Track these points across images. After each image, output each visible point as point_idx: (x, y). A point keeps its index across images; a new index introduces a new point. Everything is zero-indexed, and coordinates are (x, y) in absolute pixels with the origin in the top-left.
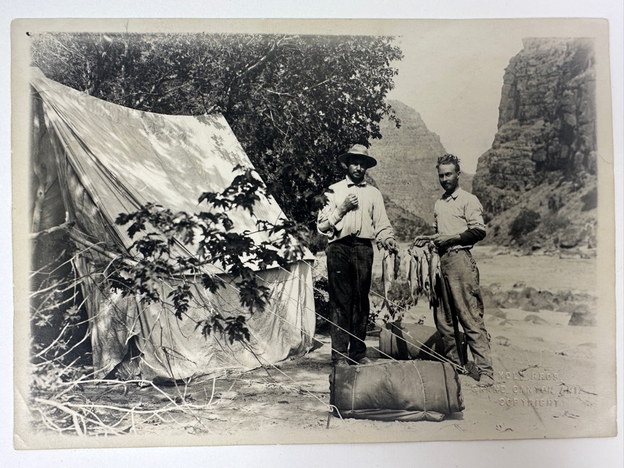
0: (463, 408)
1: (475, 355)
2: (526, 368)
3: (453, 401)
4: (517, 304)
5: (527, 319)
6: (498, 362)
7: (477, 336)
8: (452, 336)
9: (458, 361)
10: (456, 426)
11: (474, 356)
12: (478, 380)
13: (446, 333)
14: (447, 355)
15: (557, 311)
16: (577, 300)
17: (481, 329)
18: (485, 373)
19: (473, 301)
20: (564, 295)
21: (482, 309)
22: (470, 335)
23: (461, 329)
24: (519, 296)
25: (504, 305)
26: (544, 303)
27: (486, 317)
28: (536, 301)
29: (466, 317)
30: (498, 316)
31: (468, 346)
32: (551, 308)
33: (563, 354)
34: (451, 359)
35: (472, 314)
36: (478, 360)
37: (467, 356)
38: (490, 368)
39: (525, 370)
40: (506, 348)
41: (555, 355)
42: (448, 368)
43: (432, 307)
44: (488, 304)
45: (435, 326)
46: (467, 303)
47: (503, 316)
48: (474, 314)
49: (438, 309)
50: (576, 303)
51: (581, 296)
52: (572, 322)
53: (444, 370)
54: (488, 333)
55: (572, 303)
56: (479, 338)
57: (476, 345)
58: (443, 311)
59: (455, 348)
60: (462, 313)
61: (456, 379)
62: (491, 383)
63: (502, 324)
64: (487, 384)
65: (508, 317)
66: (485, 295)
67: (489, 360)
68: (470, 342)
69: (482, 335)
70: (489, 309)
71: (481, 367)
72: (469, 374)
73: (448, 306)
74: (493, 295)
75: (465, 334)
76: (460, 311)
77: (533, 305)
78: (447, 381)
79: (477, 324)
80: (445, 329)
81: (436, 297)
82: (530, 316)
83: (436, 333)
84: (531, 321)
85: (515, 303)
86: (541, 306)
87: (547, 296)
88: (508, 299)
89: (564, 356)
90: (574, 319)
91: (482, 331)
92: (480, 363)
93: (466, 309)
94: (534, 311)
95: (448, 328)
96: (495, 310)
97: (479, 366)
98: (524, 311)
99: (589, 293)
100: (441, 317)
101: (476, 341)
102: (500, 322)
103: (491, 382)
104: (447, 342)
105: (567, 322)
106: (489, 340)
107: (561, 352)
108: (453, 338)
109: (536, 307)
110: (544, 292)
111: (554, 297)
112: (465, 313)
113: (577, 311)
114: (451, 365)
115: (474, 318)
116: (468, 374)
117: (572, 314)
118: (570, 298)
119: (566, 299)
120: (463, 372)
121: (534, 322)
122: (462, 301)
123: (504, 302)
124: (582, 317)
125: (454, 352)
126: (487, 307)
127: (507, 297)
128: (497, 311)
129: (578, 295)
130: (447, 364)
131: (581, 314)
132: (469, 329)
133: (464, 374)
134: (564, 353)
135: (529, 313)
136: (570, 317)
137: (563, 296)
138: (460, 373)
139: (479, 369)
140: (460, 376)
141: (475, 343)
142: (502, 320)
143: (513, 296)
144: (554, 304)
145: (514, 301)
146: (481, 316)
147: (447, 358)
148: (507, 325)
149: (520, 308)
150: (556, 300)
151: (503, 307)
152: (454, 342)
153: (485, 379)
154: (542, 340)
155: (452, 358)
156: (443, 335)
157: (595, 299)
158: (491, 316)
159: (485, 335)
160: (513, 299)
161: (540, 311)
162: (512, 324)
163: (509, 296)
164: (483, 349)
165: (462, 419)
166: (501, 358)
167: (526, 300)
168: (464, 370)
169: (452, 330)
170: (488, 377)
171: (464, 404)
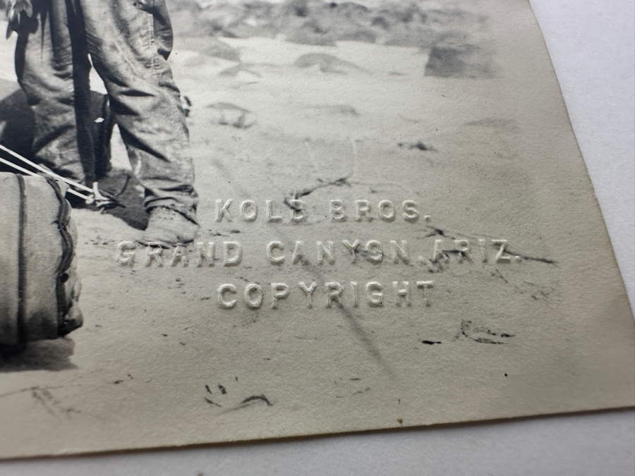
0: (75, 325)
1: (138, 152)
2: (308, 186)
3: (39, 298)
4: (271, 29)
5: (304, 63)
6: (213, 170)
7: (148, 102)
8: (64, 101)
9: (77, 169)
10: (38, 394)
11: (132, 156)
12: (143, 226)
13: (48, 96)
14: (42, 153)
15: (387, 44)
16: (436, 21)
17: (161, 85)
18: (168, 203)
19: (143, 21)
20: (401, 10)
21: (169, 40)
22: (127, 101)
23: (96, 84)
24: (276, 12)
25: (233, 31)
26: (347, 27)
27: (179, 56)
28: (325, 22)
29: (118, 57)
30: (217, 55)
31: (116, 129)
32: (371, 38)
33: (421, 147)
34: (50, 165)
35: (135, 51)
36: (146, 167)
37: (108, 156)
38: (186, 189)
39: (307, 193)
40: (239, 133)
41: (399, 149)
42: (37, 191)
43: (15, 35)
44: (188, 28)
45: (14, 78)
46: (123, 27)
47: (232, 55)
48: (141, 49)
49: (31, 37)
50: (437, 28)
51: (445, 14)
52: (431, 68)
53: (23, 197)
54: (183, 94)
55: (424, 27)
56: (154, 108)
57: (144, 126)
58: (48, 41)
59: (72, 133)
60: (106, 49)
61: (62, 223)
62: (187, 235)
63: (226, 73)
64: (173, 237)
65: (245, 58)
66: (179, 9)
67: (186, 167)
68: (124, 119)
69: (164, 100)
70: (189, 40)
71: (155, 186)
72: (113, 207)
73: (65, 31)
74: (200, 9)
75: (110, 96)
76: (98, 43)
77: (318, 30)
78: (27, 232)
79: (148, 73)
80: (45, 86)
81: (30, 11)
82: (309, 55)
83: (15, 95)
84: (316, 67)
85: (265, 26)
86: (341, 33)
87: (356, 12)
88: (244, 17)
89: (427, 154)
90: (438, 63)
91: (165, 91)
92: (152, 174)
93: (121, 38)
94: (322, 43)
95: (55, 82)
96: (207, 42)
97: (149, 184)
98: (291, 45)
99: (464, 7)
100: (39, 56)
101: (144, 115)
102: (220, 69)
103: (188, 230)
104: (45, 118)
105: (421, 71)
106: (186, 113)
107: (415, 140)
108: (66, 107)
109: (325, 36)
110: (345, 5)
111: (374, 15)
112: (114, 48)
113: (441, 45)
114: (51, 181)
115: (141, 60)
116: (107, 208)
117: (428, 51)
118: (416, 16)
119: (406, 18)
120: (89, 200)
121: (323, 70)
122: (110, 21)
123: (234, 25)
124: (460, 57)
125: (65, 145)
126: (182, 35)
127: (241, 14)
128: (213, 43)
129: (439, 12)
130: (33, 180)
131: (455, 52)
132: (122, 84)
133: (93, 207)
134: (425, 143)
135: (306, 49)
136: (425, 58)
137: (398, 14)
138: (78, 203)
139: (148, 192)
140: (75, 214)
141: (140, 120)
142: (226, 64)
143: (259, 12)
144: (377, 29)
145: (263, 22)
146: (166, 55)
147: (38, 161)
148: (243, 76)
149: (280, 37)
150: (378, 21)
151: (231, 35)
152: (70, 117)
153: (164, 224)
154: (353, 112)
155: (58, 161)
156: (35, 100)
157: (482, 19)
158: (196, 54)
159: (173, 101)
160: (258, 17)
161: (340, 44)
162: (259, 75)
163: (247, 12)
164: (163, 137)
165: (68, 366)
166: (226, 160)
167: (298, 21)
168: (96, 193)
169: (68, 87)
170: (178, 218)
171: (81, 307)
